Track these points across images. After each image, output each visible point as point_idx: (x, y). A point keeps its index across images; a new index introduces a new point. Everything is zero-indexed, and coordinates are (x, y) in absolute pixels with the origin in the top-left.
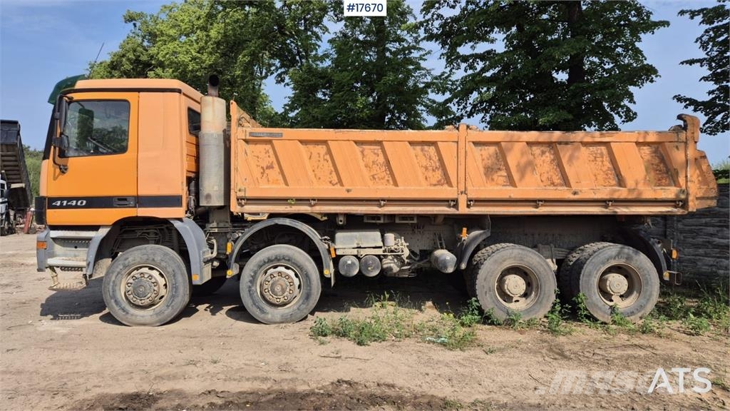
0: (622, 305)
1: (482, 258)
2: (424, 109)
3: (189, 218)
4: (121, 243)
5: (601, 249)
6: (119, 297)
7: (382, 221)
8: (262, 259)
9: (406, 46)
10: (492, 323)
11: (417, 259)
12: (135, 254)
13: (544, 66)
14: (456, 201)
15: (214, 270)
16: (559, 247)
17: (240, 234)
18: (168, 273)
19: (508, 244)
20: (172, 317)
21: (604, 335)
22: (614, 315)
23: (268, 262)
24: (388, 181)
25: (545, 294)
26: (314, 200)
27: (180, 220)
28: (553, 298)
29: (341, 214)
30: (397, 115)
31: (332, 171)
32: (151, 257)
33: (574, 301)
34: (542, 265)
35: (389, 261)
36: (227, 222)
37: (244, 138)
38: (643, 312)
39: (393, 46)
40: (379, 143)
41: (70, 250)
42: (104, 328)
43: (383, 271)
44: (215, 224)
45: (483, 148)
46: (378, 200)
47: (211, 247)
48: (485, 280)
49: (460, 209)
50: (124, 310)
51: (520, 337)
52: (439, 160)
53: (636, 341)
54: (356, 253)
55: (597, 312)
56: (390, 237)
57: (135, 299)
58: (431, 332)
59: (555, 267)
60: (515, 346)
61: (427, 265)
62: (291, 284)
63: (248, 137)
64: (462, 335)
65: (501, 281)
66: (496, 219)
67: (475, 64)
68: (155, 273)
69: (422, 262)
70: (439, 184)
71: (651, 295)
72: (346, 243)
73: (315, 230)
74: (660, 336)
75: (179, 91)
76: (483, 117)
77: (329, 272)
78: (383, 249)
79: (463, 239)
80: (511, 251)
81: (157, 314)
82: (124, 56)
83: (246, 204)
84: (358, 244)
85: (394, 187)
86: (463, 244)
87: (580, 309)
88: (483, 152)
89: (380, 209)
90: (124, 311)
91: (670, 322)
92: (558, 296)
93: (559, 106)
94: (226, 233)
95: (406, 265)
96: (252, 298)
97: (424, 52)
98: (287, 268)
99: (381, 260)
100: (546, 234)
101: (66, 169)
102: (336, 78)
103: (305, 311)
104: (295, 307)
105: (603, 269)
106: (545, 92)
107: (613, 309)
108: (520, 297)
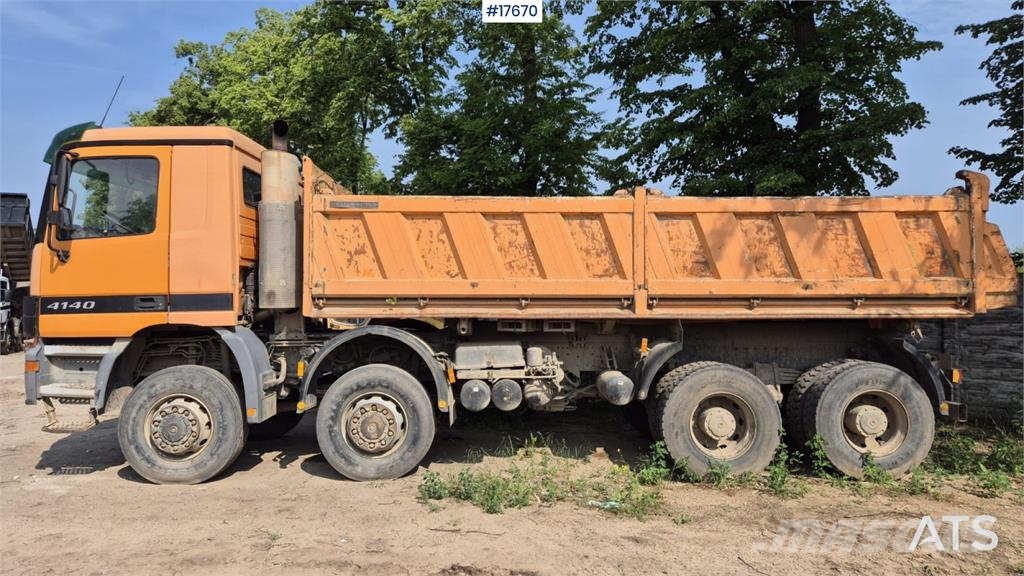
0: (879, 452)
1: (671, 383)
2: (592, 170)
3: (244, 326)
4: (147, 363)
5: (847, 369)
6: (141, 441)
7: (523, 330)
8: (349, 385)
9: (565, 81)
10: (686, 480)
11: (577, 384)
12: (164, 380)
13: (762, 106)
14: (631, 299)
15: (280, 401)
16: (785, 366)
17: (317, 350)
18: (213, 406)
19: (709, 362)
20: (218, 470)
21: (852, 498)
22: (868, 467)
23: (357, 390)
24: (532, 270)
25: (763, 436)
26: (424, 299)
27: (231, 329)
28: (776, 442)
29: (464, 319)
30: (554, 180)
31: (450, 257)
32: (189, 382)
33: (809, 447)
34: (760, 394)
35: (535, 388)
36: (300, 332)
37: (323, 210)
38: (910, 463)
39: (547, 83)
40: (518, 216)
41: (74, 374)
42: (120, 487)
43: (525, 402)
44: (283, 335)
45: (670, 222)
46: (516, 299)
47: (277, 368)
48: (675, 415)
49: (637, 310)
50: (148, 460)
51: (729, 501)
52: (606, 239)
53: (900, 506)
54: (485, 376)
55: (841, 462)
56: (536, 352)
57: (164, 445)
58: (596, 493)
59: (778, 396)
60: (720, 513)
61: (592, 394)
62: (391, 421)
63: (328, 209)
64: (640, 498)
65: (699, 418)
66: (691, 325)
67: (663, 106)
68: (193, 407)
69: (585, 389)
70: (607, 275)
71: (922, 438)
72: (473, 362)
73: (428, 342)
74: (936, 498)
75: (230, 143)
76: (675, 181)
77: (447, 404)
78: (526, 370)
79: (643, 355)
80: (713, 372)
81: (196, 466)
82: (174, 103)
83: (325, 305)
84: (489, 363)
85: (540, 280)
86: (643, 362)
87: (816, 458)
88: (670, 228)
89: (519, 312)
90: (149, 462)
91: (951, 477)
92: (783, 439)
93: (784, 164)
94: (298, 348)
95: (560, 394)
96: (334, 443)
97: (592, 91)
98: (385, 398)
99: (522, 386)
100: (765, 348)
101: (67, 257)
102: (465, 127)
103: (411, 462)
104: (397, 456)
105: (851, 398)
106: (764, 144)
107: (865, 458)
108: (729, 439)
